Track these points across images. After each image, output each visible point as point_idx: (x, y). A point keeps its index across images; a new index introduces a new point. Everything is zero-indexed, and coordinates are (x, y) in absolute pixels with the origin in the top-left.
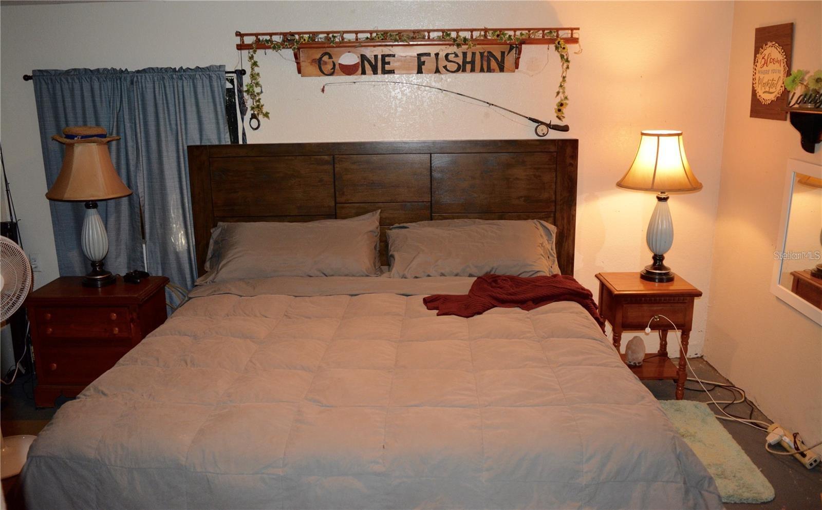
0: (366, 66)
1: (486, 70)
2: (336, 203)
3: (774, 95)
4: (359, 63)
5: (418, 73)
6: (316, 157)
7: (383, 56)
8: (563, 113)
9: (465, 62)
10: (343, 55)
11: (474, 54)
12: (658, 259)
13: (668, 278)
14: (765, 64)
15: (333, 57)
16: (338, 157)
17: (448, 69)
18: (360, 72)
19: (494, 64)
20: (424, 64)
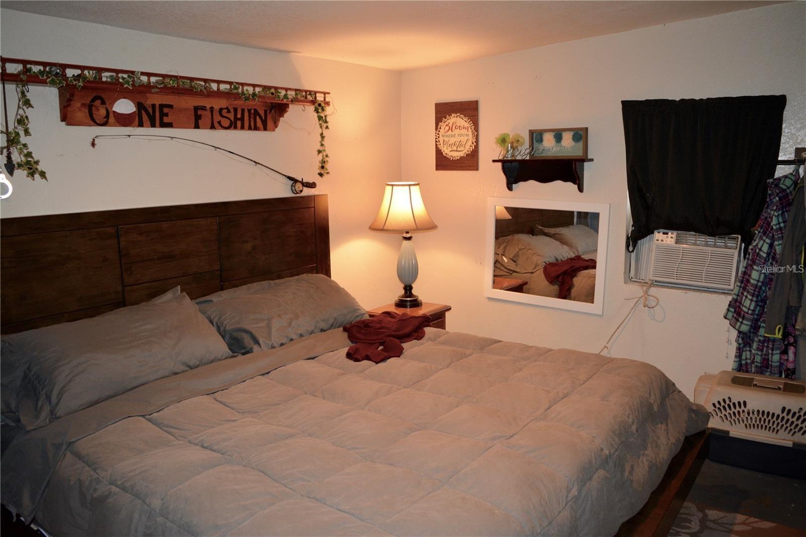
0: (143, 117)
1: (253, 128)
2: (124, 286)
3: (463, 152)
4: (135, 111)
5: (195, 128)
6: (97, 230)
7: (162, 106)
8: (326, 169)
9: (236, 119)
10: (118, 101)
11: (243, 110)
12: (408, 289)
13: (416, 304)
14: (450, 130)
15: (107, 103)
16: (123, 228)
17: (222, 124)
18: (137, 123)
19: (259, 123)
20: (200, 119)
